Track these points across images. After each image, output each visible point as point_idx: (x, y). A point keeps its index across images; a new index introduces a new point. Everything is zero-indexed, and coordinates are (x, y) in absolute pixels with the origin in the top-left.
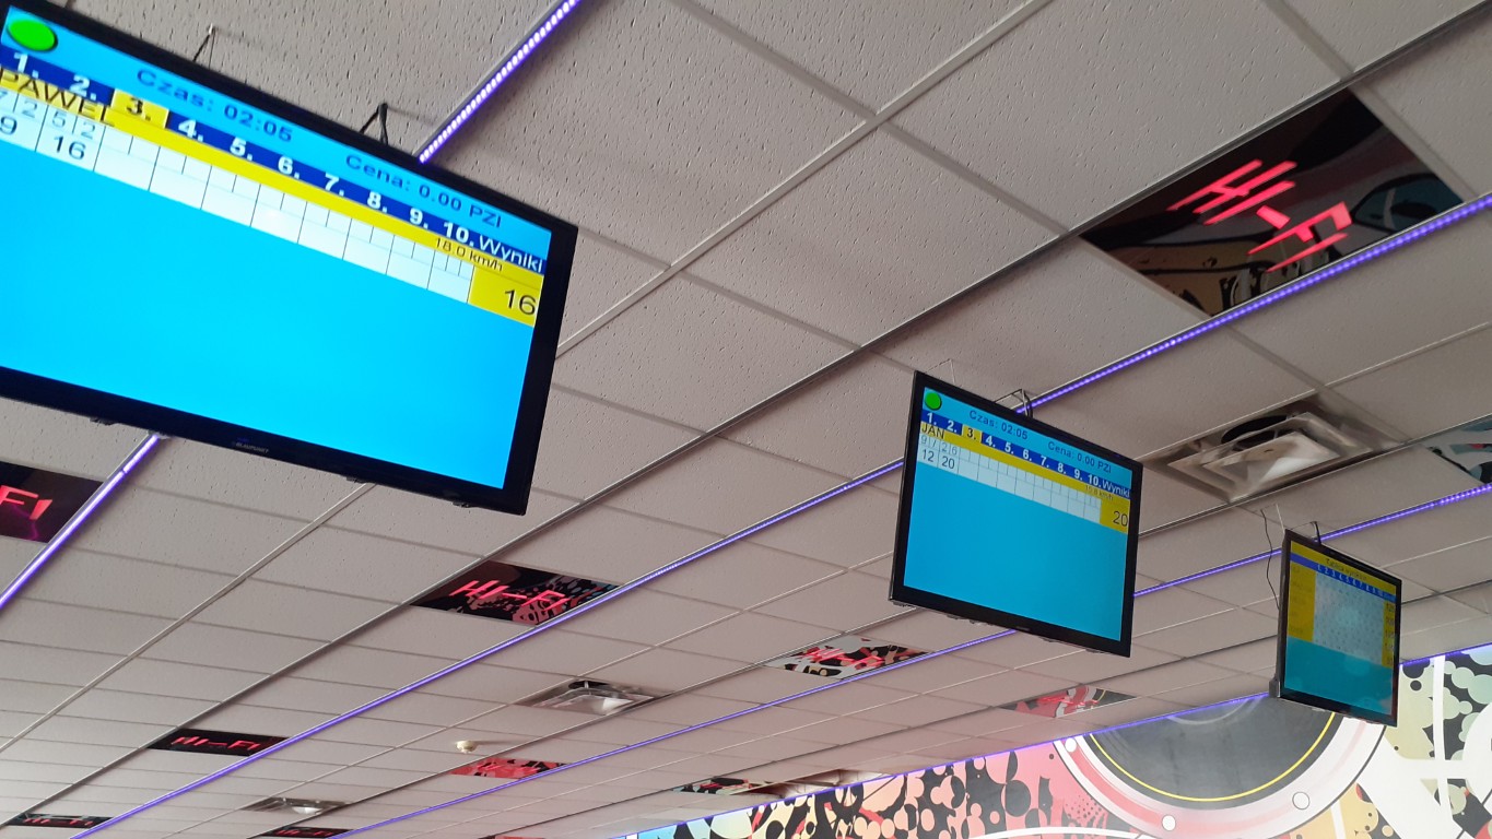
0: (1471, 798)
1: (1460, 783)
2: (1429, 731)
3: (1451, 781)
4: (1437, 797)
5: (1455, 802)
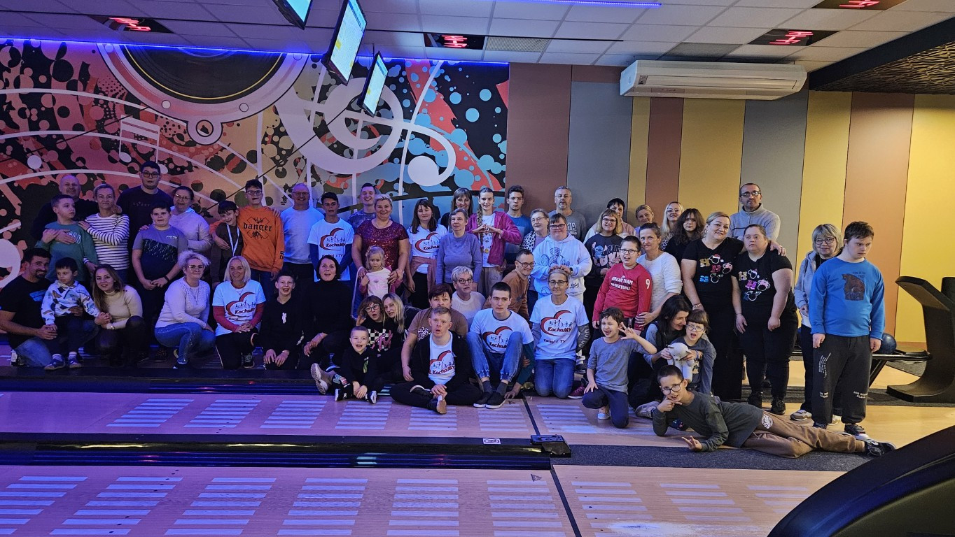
0: (323, 121)
1: (320, 114)
2: (314, 88)
3: (317, 113)
4: (309, 119)
5: (315, 121)
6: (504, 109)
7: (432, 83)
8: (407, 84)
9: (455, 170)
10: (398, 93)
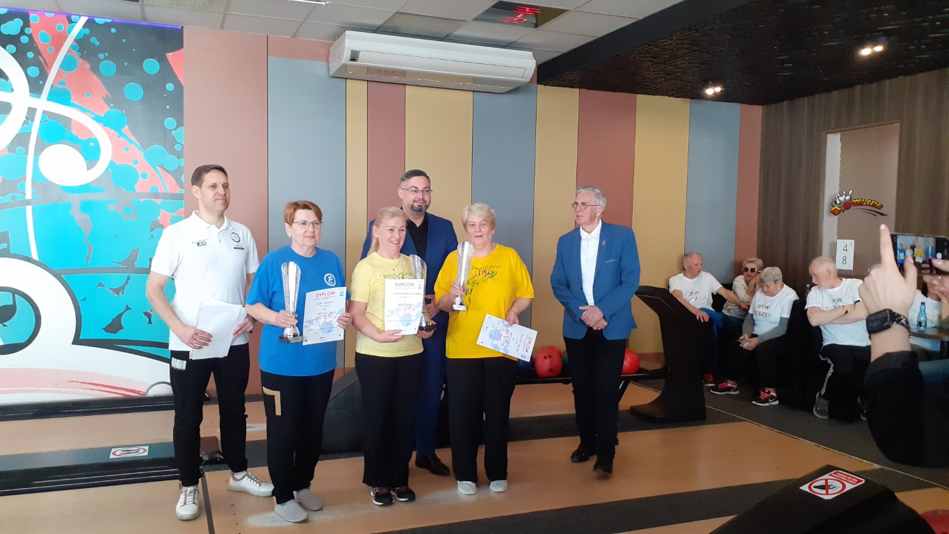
6: (179, 87)
7: (71, 46)
8: (32, 45)
9: (111, 164)
10: (19, 56)
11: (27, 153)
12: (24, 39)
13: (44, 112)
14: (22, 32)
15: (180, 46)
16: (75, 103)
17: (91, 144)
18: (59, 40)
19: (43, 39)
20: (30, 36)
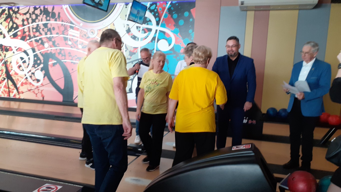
0: (129, 28)
1: (128, 25)
2: (126, 16)
4: (124, 26)
5: (126, 28)
6: (193, 19)
7: (167, 11)
8: (157, 12)
9: (174, 45)
10: (154, 15)
11: (155, 42)
12: (156, 10)
13: (159, 31)
14: (155, 9)
15: (194, 7)
16: (167, 27)
17: (170, 39)
18: (164, 9)
19: (160, 9)
20: (157, 9)
